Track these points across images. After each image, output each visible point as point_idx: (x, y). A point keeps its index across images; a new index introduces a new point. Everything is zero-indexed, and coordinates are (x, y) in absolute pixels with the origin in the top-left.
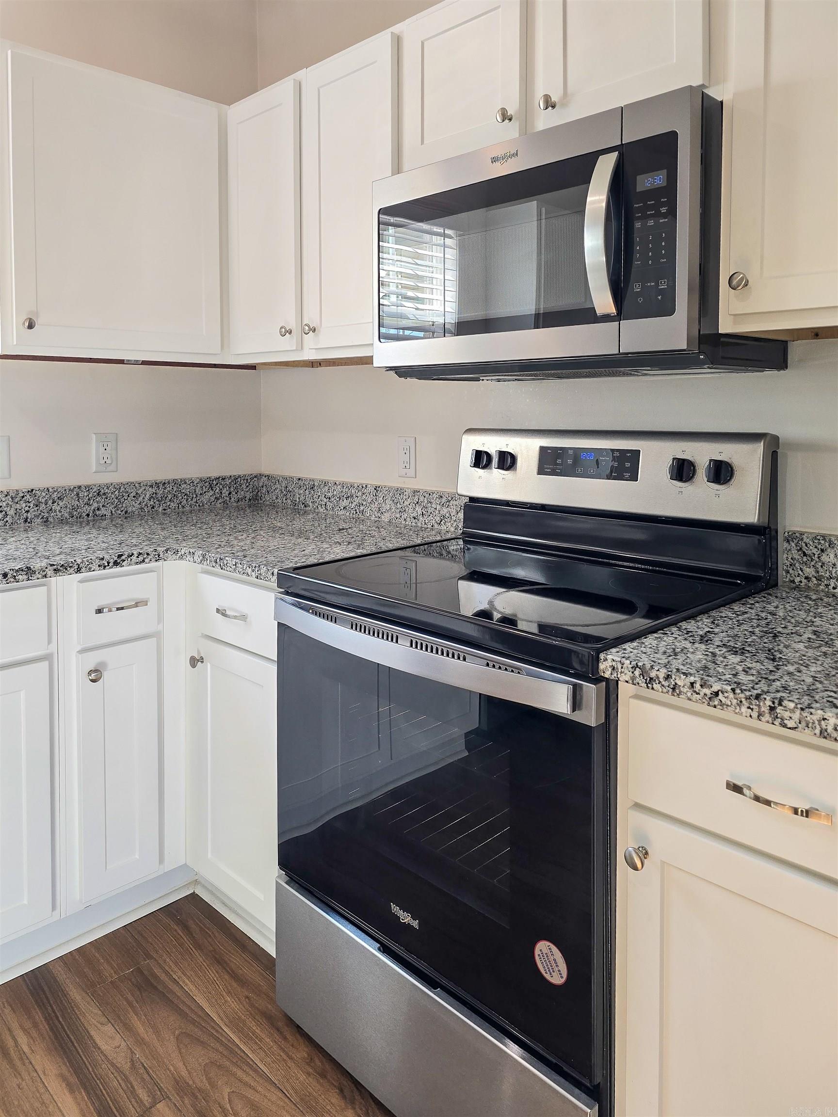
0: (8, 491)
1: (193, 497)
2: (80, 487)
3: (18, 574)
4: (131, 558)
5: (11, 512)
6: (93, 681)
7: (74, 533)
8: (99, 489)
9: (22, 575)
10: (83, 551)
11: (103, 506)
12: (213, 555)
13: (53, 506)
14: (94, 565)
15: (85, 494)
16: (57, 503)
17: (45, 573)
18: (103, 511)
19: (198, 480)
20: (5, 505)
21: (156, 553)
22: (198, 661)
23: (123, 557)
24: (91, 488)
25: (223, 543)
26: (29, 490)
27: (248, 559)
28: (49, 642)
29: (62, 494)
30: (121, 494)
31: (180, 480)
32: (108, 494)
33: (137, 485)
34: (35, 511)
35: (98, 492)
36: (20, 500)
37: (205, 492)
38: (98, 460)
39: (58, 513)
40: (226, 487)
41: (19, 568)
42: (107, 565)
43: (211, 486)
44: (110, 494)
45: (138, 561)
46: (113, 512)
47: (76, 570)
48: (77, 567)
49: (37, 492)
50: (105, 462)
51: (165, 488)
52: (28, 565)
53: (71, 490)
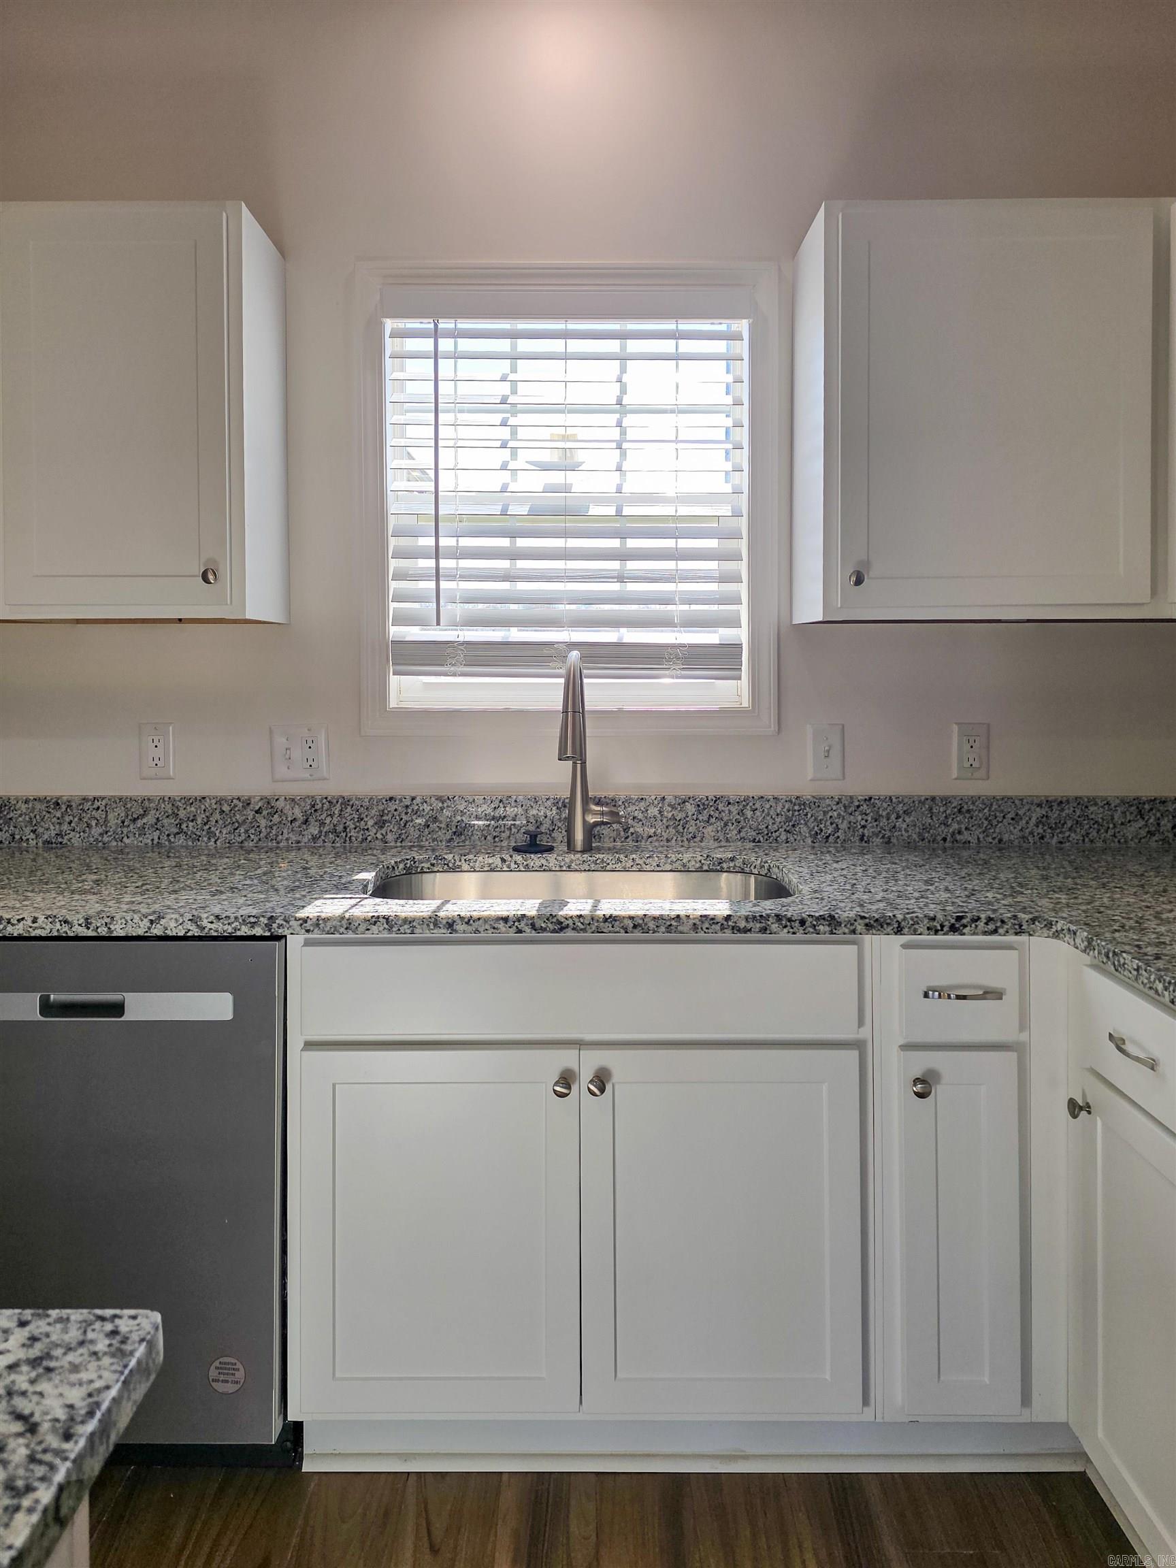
0: (840, 797)
1: (1108, 828)
2: (933, 799)
3: (819, 923)
4: (977, 924)
5: (844, 826)
6: (920, 1095)
7: (915, 866)
8: (960, 804)
9: (823, 925)
10: (913, 901)
11: (966, 829)
12: (1103, 943)
13: (897, 822)
14: (922, 926)
15: (941, 810)
16: (902, 818)
17: (854, 927)
18: (966, 836)
19: (1118, 801)
20: (836, 815)
21: (1016, 922)
22: (1081, 1108)
23: (964, 921)
24: (950, 802)
25: (1131, 921)
26: (867, 797)
27: (1160, 964)
28: (861, 1023)
29: (909, 807)
30: (992, 813)
31: (1086, 800)
32: (974, 812)
33: (1017, 802)
34: (873, 827)
35: (959, 807)
36: (855, 811)
37: (1129, 821)
38: (960, 760)
39: (903, 832)
40: (1167, 816)
41: (820, 916)
42: (939, 928)
43: (1141, 811)
44: (977, 813)
45: (986, 929)
46: (981, 839)
47: (896, 930)
48: (897, 926)
49: (876, 801)
50: (971, 765)
51: (1063, 810)
52: (833, 913)
53: (922, 803)
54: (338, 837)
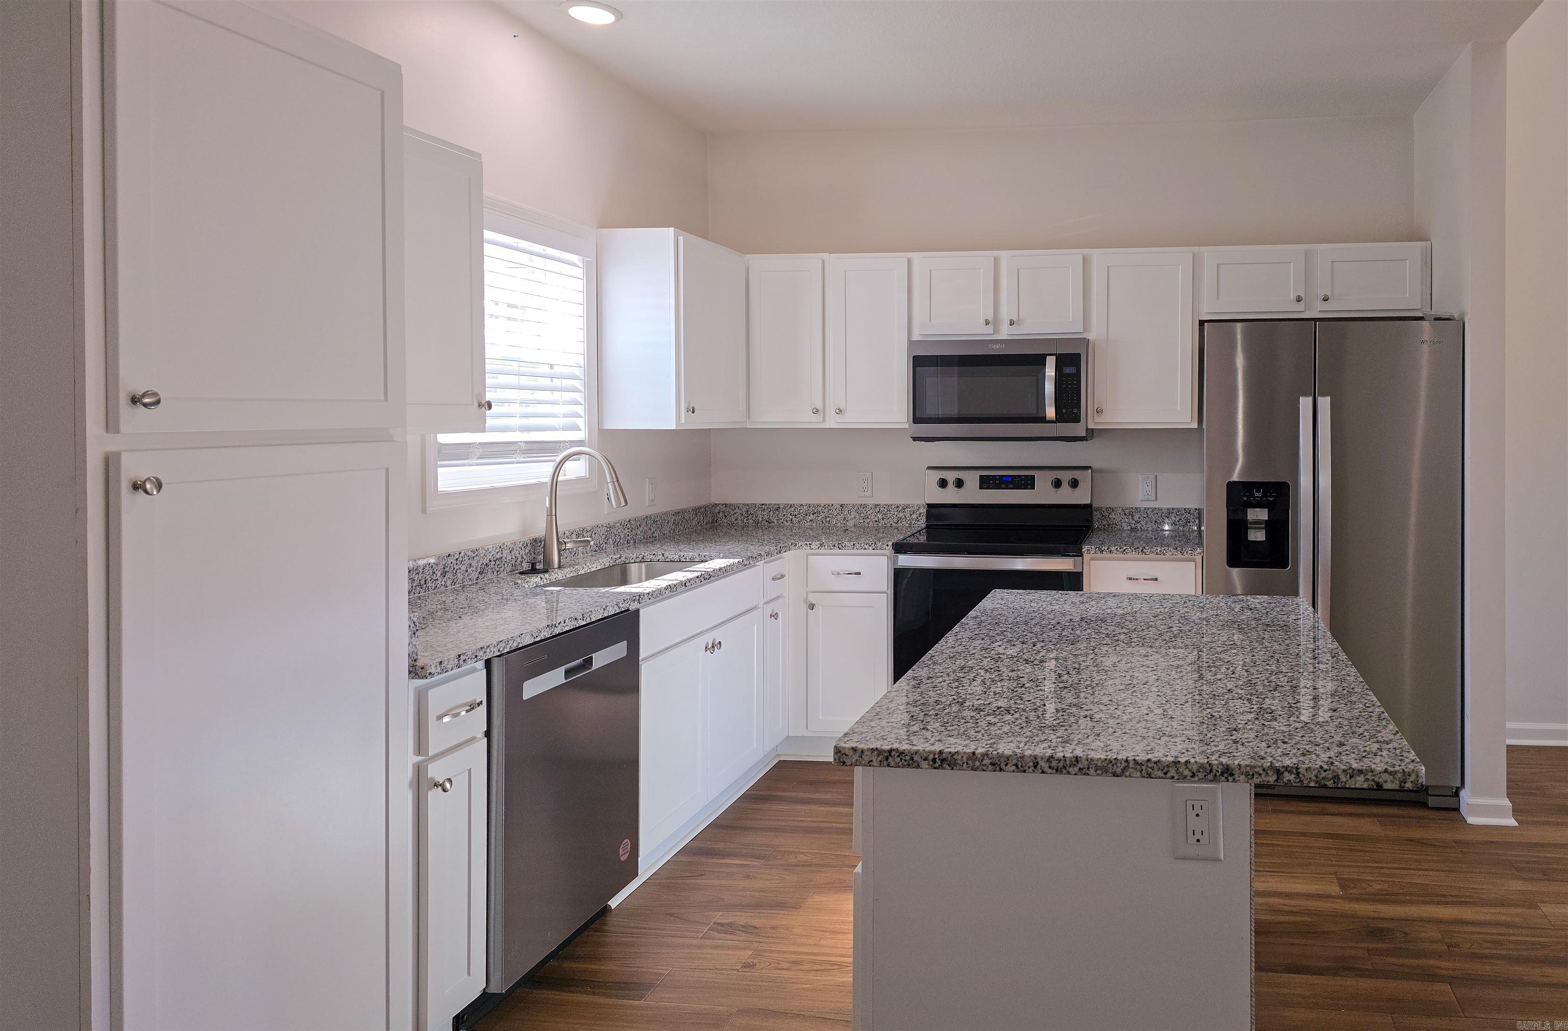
54: (422, 588)
